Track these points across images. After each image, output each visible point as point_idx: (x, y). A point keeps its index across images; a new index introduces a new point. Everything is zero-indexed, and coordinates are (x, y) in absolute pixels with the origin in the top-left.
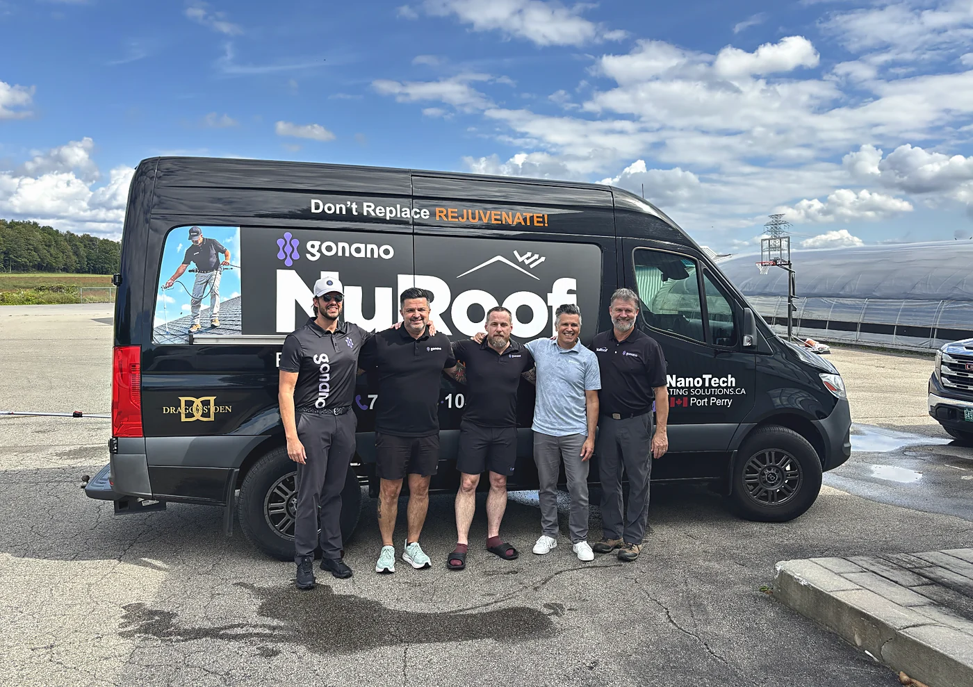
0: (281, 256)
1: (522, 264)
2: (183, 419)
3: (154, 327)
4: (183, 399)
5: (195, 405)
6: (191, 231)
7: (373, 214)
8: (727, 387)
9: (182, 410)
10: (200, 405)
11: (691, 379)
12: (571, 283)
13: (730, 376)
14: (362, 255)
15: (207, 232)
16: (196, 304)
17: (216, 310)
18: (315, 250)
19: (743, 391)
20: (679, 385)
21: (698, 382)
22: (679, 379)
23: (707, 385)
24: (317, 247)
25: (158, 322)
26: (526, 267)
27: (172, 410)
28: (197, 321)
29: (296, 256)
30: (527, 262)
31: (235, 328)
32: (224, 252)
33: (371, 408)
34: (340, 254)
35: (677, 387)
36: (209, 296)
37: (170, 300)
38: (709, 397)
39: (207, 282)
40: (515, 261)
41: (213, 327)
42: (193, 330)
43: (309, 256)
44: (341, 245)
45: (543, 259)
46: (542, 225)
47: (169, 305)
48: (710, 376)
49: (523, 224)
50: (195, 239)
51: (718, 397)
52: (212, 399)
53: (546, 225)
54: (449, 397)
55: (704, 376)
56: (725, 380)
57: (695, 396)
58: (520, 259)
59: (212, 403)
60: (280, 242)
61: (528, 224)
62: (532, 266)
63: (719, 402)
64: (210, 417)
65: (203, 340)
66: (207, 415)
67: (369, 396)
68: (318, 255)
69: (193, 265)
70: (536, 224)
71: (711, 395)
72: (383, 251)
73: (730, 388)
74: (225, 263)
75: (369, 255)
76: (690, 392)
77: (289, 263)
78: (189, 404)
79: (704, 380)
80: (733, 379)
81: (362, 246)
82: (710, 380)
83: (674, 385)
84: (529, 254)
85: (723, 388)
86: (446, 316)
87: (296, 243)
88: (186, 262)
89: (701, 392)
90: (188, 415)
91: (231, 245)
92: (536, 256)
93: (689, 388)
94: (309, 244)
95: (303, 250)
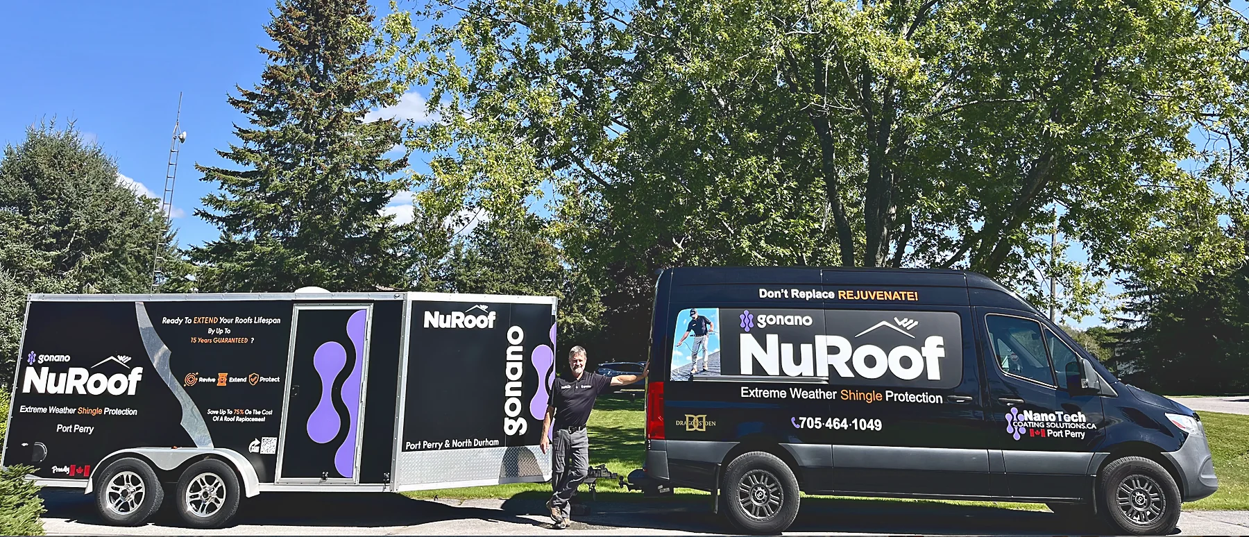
0: (742, 325)
1: (901, 327)
2: (688, 429)
3: (672, 370)
4: (687, 416)
5: (694, 420)
6: (691, 311)
7: (798, 297)
8: (1078, 423)
9: (687, 423)
10: (697, 420)
11: (1045, 415)
12: (939, 340)
13: (1079, 413)
14: (792, 323)
15: (700, 312)
16: (694, 356)
17: (706, 359)
18: (763, 320)
19: (1094, 426)
20: (1036, 420)
21: (1052, 417)
22: (1035, 414)
23: (1060, 420)
24: (764, 319)
25: (673, 367)
26: (905, 329)
27: (681, 423)
28: (695, 367)
29: (752, 325)
30: (905, 326)
31: (717, 371)
32: (709, 323)
33: (802, 427)
34: (778, 323)
35: (1034, 421)
36: (702, 351)
37: (680, 354)
38: (1064, 430)
39: (700, 342)
40: (896, 325)
41: (704, 370)
42: (693, 372)
43: (759, 325)
44: (778, 317)
45: (916, 323)
46: (913, 299)
47: (680, 358)
48: (1062, 413)
49: (900, 299)
50: (693, 316)
51: (1071, 430)
52: (704, 416)
53: (917, 299)
54: (855, 421)
55: (1056, 413)
56: (1076, 416)
57: (1050, 428)
58: (900, 324)
59: (704, 419)
60: (742, 317)
61: (904, 299)
62: (908, 328)
63: (1073, 435)
64: (702, 428)
65: (699, 378)
66: (701, 427)
67: (801, 418)
68: (765, 324)
69: (692, 332)
70: (909, 299)
71: (1065, 429)
72: (806, 320)
73: (1081, 423)
74: (710, 331)
75: (796, 324)
76: (1046, 425)
77: (747, 329)
78: (691, 419)
79: (1057, 415)
80: (1083, 416)
81: (791, 317)
82: (1062, 416)
83: (1031, 419)
84: (906, 320)
85: (1075, 423)
86: (850, 364)
87: (751, 316)
88: (689, 330)
89: (1056, 425)
90: (691, 427)
91: (713, 319)
92: (911, 321)
93: (1045, 422)
94: (759, 317)
95: (755, 321)
